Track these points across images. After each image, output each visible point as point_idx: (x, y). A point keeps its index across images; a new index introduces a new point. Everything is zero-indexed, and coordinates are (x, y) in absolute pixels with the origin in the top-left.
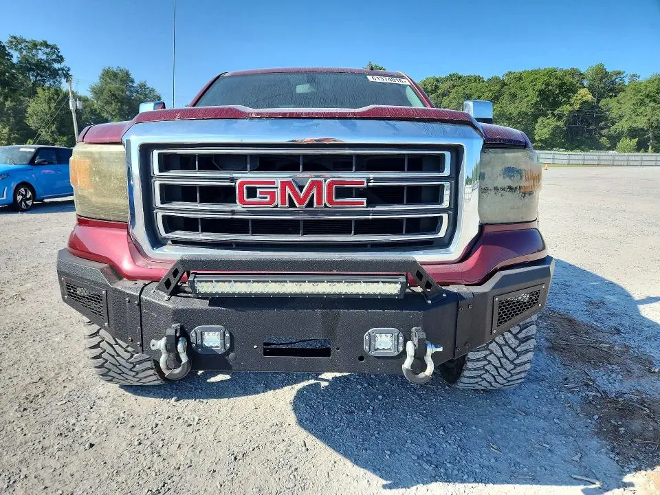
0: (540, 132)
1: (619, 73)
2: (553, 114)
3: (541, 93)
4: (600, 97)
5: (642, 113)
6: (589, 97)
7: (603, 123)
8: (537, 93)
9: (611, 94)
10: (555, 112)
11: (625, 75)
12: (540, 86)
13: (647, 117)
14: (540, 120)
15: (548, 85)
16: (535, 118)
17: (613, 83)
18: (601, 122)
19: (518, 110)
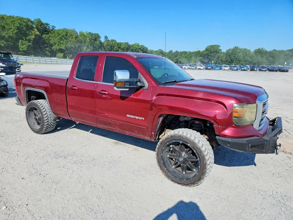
0: (22, 47)
1: (47, 24)
2: (26, 40)
3: (18, 28)
4: (42, 34)
5: (62, 43)
6: (38, 33)
7: (46, 45)
8: (16, 28)
9: (46, 33)
10: (27, 38)
11: (50, 25)
12: (17, 25)
13: (65, 45)
14: (20, 41)
15: (21, 24)
16: (17, 40)
17: (45, 28)
18: (45, 44)
19: (8, 35)
